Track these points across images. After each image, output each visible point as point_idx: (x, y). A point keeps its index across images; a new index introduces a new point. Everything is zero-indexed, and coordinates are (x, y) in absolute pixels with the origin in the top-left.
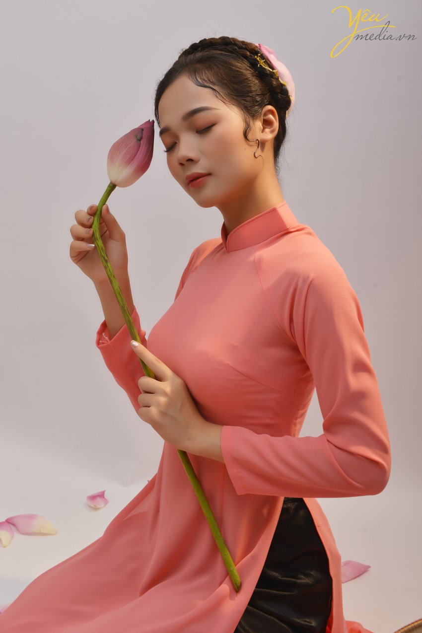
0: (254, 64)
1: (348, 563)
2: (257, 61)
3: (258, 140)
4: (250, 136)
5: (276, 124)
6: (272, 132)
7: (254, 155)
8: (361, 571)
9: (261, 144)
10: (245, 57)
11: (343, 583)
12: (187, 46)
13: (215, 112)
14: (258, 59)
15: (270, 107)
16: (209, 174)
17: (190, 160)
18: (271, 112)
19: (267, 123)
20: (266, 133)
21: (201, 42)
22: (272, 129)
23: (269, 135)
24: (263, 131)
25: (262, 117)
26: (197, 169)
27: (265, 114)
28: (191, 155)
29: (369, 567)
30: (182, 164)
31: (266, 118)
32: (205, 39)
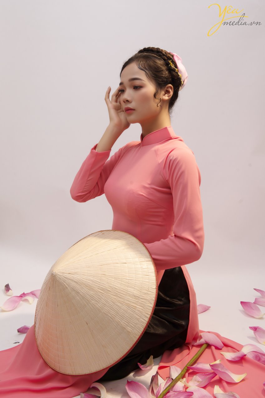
0: (167, 64)
1: (200, 305)
2: (170, 63)
3: (160, 99)
4: (157, 97)
5: (172, 93)
6: (168, 96)
7: (157, 105)
8: (206, 309)
9: (162, 101)
10: (164, 60)
11: (199, 314)
12: (142, 48)
13: (143, 82)
14: (170, 62)
15: (170, 85)
16: (134, 110)
17: (127, 101)
18: (171, 88)
19: (167, 92)
20: (166, 96)
21: (148, 48)
22: (169, 95)
23: (166, 97)
24: (164, 95)
25: (166, 89)
26: (130, 106)
27: (168, 88)
28: (129, 99)
29: (210, 307)
30: (124, 102)
31: (167, 89)
32: (150, 47)
